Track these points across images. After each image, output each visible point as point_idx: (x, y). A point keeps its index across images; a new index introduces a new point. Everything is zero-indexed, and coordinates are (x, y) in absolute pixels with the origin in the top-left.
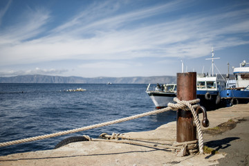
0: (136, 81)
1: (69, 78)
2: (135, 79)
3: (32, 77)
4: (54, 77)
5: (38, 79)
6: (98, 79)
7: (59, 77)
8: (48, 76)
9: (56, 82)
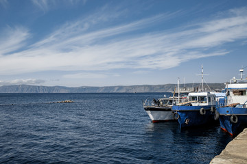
0: (118, 90)
1: (53, 88)
2: (116, 88)
3: (17, 87)
4: (39, 87)
5: (23, 89)
6: (82, 88)
7: (44, 87)
8: (33, 86)
9: (41, 92)
